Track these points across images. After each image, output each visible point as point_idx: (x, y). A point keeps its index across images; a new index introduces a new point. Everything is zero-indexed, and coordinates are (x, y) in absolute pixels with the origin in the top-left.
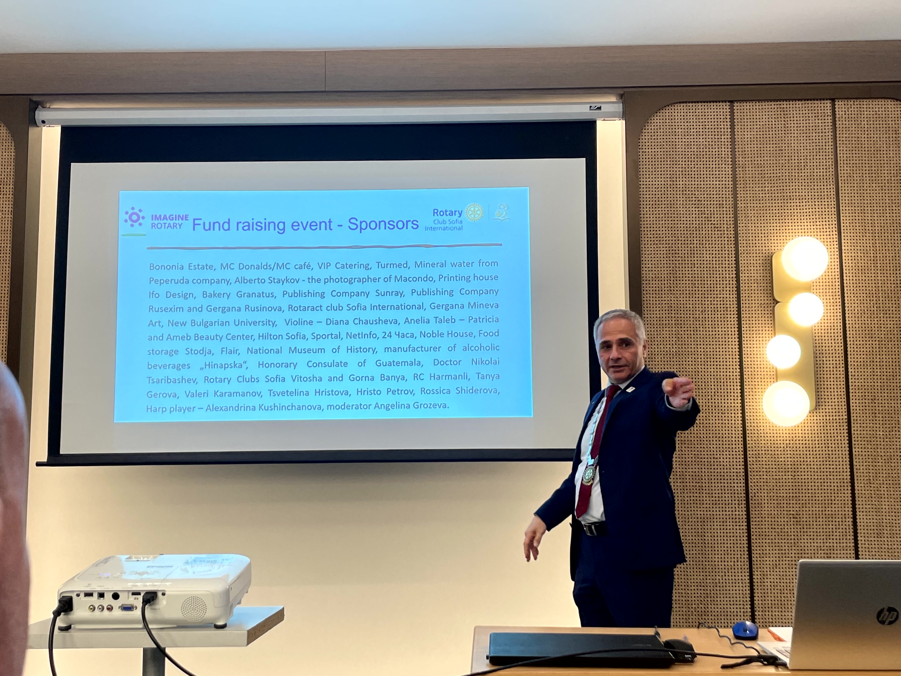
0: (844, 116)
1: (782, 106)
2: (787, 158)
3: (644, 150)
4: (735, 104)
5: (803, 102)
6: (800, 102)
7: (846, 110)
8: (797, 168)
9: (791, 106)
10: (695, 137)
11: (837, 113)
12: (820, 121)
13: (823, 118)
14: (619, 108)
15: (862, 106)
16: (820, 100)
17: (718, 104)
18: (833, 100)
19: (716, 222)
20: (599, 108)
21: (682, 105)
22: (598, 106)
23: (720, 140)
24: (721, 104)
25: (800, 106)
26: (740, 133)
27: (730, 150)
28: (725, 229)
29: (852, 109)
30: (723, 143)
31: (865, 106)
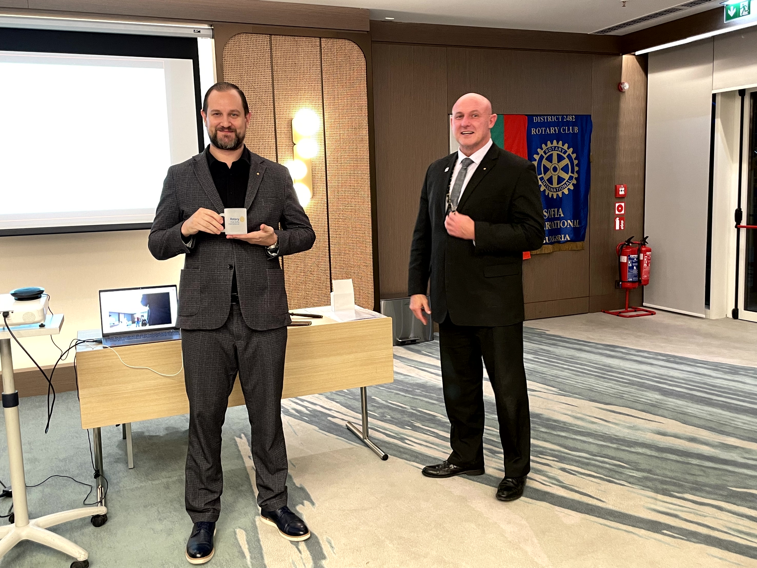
0: (325, 47)
1: (295, 39)
2: (298, 68)
3: (225, 59)
4: (272, 36)
5: (306, 38)
6: (304, 38)
7: (326, 43)
8: (303, 73)
9: (300, 39)
10: (252, 53)
11: (322, 45)
12: (314, 49)
13: (315, 47)
14: (210, 32)
15: (334, 42)
16: (314, 37)
17: (263, 35)
18: (320, 38)
19: (264, 101)
20: (199, 32)
21: (245, 34)
22: (199, 30)
23: (265, 56)
24: (265, 35)
25: (304, 40)
26: (275, 53)
27: (270, 62)
28: (269, 105)
29: (329, 44)
30: (266, 57)
31: (335, 42)
